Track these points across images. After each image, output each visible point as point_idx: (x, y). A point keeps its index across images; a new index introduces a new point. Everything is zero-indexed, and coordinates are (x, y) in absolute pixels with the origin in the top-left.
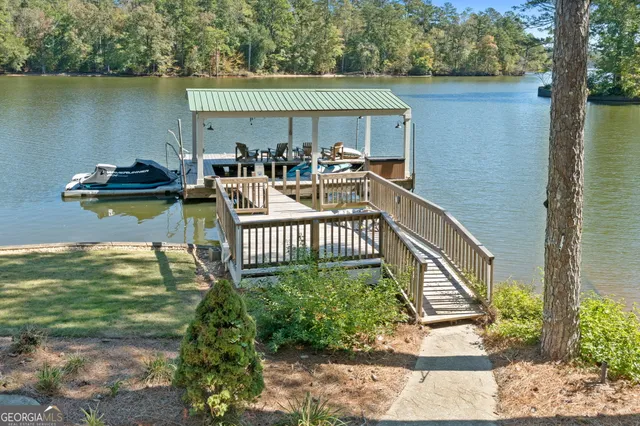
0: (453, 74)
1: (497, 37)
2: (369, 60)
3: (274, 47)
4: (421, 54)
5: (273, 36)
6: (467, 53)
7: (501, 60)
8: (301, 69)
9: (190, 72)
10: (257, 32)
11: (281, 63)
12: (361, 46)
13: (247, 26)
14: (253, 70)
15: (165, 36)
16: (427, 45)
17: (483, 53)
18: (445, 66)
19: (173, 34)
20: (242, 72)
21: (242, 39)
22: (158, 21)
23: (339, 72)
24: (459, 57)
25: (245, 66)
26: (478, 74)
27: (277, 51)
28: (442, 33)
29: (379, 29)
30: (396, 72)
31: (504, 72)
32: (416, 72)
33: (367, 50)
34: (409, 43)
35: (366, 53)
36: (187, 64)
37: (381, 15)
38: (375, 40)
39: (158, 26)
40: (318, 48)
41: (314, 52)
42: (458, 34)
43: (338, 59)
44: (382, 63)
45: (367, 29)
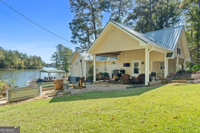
0: (28, 68)
1: (38, 62)
2: (7, 65)
4: (20, 64)
6: (31, 64)
7: (38, 66)
12: (5, 62)
16: (22, 62)
17: (35, 64)
18: (26, 67)
24: (29, 65)
26: (34, 68)
28: (25, 60)
29: (10, 58)
30: (15, 68)
31: (39, 68)
32: (20, 68)
34: (18, 61)
35: (7, 64)
37: (10, 55)
38: (9, 61)
42: (29, 60)
44: (11, 66)
45: (6, 58)
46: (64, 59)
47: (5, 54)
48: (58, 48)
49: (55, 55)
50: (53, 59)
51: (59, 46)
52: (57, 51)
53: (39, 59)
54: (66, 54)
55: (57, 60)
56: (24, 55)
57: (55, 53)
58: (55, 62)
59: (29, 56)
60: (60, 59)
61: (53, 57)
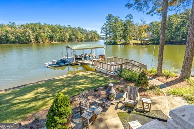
0: (88, 41)
1: (94, 35)
2: (74, 39)
3: (56, 37)
4: (82, 38)
5: (55, 35)
6: (90, 37)
7: (95, 38)
8: (61, 41)
9: (39, 42)
10: (52, 34)
11: (57, 40)
12: (72, 36)
13: (50, 33)
14: (52, 41)
15: (33, 35)
16: (83, 36)
17: (92, 38)
18: (86, 40)
19: (34, 35)
20: (50, 42)
21: (49, 35)
22: (31, 32)
23: (68, 41)
24: (88, 38)
25: (51, 41)
26: (92, 41)
27: (57, 38)
28: (85, 34)
29: (75, 33)
30: (78, 41)
31: (95, 41)
32: (82, 41)
33: (73, 37)
34: (80, 36)
35: (73, 38)
36: (38, 41)
37: (75, 31)
38: (74, 35)
39: (31, 33)
40: (64, 37)
41: (64, 38)
42: (88, 34)
43: (68, 39)
44: (76, 40)
45: (73, 33)
46: (113, 31)
47: (72, 31)
48: (107, 19)
49: (104, 27)
50: (103, 31)
51: (109, 17)
52: (107, 22)
53: (95, 32)
54: (115, 24)
55: (106, 32)
56: (84, 30)
57: (105, 24)
58: (105, 34)
59: (88, 30)
60: (110, 31)
61: (103, 29)
